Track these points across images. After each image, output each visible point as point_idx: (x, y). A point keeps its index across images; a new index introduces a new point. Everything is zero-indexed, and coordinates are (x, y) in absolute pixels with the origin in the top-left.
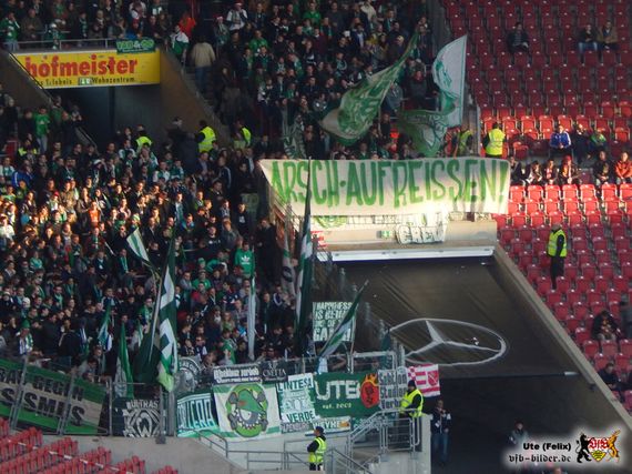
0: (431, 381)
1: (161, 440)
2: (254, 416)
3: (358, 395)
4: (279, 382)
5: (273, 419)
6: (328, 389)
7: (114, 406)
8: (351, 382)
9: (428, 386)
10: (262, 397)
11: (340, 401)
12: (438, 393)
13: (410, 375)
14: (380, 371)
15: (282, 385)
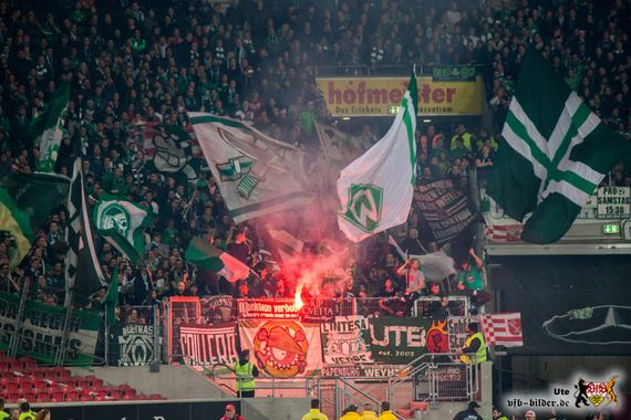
0: (512, 331)
1: (154, 369)
2: (289, 356)
3: (423, 343)
4: (324, 322)
5: (313, 360)
6: (386, 334)
7: (110, 332)
8: (415, 329)
9: (508, 334)
10: (301, 335)
11: (399, 349)
12: (521, 344)
13: (485, 321)
14: (450, 318)
15: (328, 326)
